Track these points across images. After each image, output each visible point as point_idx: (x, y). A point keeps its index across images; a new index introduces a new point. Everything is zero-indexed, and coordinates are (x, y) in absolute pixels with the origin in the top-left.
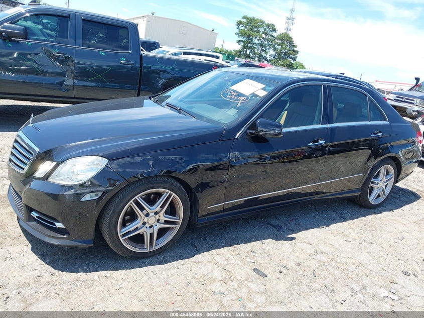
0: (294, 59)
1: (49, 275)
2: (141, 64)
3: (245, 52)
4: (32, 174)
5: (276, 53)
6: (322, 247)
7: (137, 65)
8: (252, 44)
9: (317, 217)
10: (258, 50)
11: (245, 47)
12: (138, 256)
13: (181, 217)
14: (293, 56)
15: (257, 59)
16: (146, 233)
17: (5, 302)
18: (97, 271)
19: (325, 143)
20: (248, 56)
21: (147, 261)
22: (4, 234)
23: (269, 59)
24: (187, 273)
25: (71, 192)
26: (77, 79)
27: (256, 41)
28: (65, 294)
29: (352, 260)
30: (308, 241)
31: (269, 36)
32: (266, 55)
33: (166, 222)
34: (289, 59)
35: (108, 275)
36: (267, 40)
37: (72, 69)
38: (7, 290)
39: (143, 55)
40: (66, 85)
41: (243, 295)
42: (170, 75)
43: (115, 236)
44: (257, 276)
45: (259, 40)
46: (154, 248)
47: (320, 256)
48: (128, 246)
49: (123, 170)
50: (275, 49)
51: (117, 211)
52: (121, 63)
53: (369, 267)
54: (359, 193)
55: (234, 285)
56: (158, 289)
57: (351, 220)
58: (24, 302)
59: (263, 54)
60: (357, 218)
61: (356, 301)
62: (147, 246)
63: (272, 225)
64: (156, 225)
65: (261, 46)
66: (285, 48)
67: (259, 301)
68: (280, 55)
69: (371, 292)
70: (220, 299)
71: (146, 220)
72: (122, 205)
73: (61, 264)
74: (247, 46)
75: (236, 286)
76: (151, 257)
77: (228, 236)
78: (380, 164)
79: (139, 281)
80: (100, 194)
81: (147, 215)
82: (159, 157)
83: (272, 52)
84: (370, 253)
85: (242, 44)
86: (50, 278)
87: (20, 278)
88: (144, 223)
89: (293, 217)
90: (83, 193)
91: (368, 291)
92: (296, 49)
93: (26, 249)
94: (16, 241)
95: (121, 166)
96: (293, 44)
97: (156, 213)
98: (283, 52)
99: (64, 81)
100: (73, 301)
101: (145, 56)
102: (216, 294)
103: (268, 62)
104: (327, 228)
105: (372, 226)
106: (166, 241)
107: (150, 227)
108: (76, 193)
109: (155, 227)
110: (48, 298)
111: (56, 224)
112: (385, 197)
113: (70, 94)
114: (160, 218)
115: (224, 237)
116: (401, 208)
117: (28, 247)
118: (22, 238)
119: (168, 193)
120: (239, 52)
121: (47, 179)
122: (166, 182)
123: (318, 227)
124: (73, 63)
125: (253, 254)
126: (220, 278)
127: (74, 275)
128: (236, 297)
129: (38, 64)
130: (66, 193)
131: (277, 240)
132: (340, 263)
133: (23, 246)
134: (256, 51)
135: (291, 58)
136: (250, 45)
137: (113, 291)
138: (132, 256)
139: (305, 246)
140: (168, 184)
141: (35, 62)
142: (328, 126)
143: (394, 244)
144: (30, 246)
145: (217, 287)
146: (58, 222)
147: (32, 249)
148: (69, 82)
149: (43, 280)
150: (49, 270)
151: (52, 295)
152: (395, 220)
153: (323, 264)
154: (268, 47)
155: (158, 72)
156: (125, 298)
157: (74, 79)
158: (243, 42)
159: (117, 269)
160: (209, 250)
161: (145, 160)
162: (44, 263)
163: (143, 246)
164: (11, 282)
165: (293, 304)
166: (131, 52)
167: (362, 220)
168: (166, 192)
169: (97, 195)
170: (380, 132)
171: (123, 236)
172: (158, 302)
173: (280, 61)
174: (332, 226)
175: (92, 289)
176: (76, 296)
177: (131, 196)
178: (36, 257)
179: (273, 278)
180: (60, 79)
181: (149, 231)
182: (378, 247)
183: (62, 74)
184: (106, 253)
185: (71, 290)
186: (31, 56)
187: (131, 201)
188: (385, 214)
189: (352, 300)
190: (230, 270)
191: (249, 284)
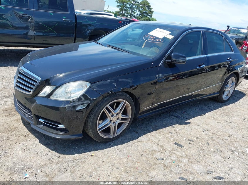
0: (151, 16)
1: (57, 157)
2: (76, 21)
3: (122, 13)
4: (37, 95)
5: (140, 13)
6: (207, 127)
7: (73, 22)
8: (126, 8)
9: (197, 109)
10: (130, 11)
11: (122, 9)
12: (108, 141)
13: (130, 115)
14: (150, 15)
15: (129, 17)
16: (112, 126)
17: (35, 178)
18: (85, 153)
19: (205, 66)
20: (124, 15)
21: (112, 143)
22: (17, 134)
23: (136, 16)
24: (138, 148)
25: (69, 105)
26: (36, 31)
27: (128, 6)
28: (71, 168)
29: (224, 133)
30: (197, 124)
31: (135, 3)
32: (134, 14)
33: (122, 119)
34: (148, 16)
35: (93, 154)
36: (135, 5)
37: (32, 25)
38: (33, 170)
39: (77, 15)
40: (29, 35)
41: (175, 159)
42: (94, 27)
43: (95, 130)
44: (178, 147)
45: (129, 5)
46: (116, 135)
47: (206, 132)
48: (102, 136)
49: (100, 89)
50: (139, 11)
51: (97, 115)
52: (63, 20)
53: (235, 136)
54: (218, 95)
55: (167, 153)
56: (125, 160)
57: (215, 110)
58: (48, 177)
59: (133, 13)
60: (218, 108)
61: (235, 157)
62: (112, 134)
63: (174, 116)
64: (117, 121)
65: (131, 8)
66: (146, 10)
67: (185, 162)
68: (143, 14)
69: (241, 150)
70: (162, 162)
71: (111, 119)
72: (99, 111)
73: (61, 150)
74: (123, 9)
75: (169, 154)
76: (114, 140)
77: (153, 124)
78: (229, 77)
79: (112, 157)
80: (86, 105)
81: (112, 116)
82: (119, 80)
83: (138, 12)
84: (232, 128)
85: (120, 8)
86: (58, 159)
87: (39, 162)
88: (111, 121)
89: (184, 110)
90: (77, 105)
91: (239, 150)
92: (152, 10)
93: (35, 142)
94: (27, 137)
95: (98, 86)
96: (150, 7)
97: (117, 114)
98: (144, 12)
99: (28, 33)
100: (78, 173)
101: (78, 16)
102: (159, 160)
103: (136, 18)
104: (204, 115)
105: (227, 113)
106: (122, 130)
107: (114, 123)
108: (73, 105)
109: (116, 122)
110: (62, 173)
111: (59, 126)
112: (230, 95)
113: (32, 41)
114: (119, 117)
115: (151, 126)
116: (239, 101)
117: (36, 141)
118: (31, 136)
119: (124, 101)
120: (118, 12)
121: (49, 97)
122: (123, 95)
123: (200, 115)
124: (33, 21)
125: (171, 134)
126: (158, 150)
127: (72, 156)
128: (172, 161)
129: (9, 21)
130: (66, 106)
131: (181, 124)
132: (219, 136)
133: (33, 140)
134: (129, 12)
135: (149, 16)
136: (124, 8)
137: (99, 164)
138: (104, 141)
139: (197, 127)
140: (124, 96)
141: (7, 20)
142: (206, 56)
143: (242, 122)
144: (38, 140)
145: (158, 155)
146: (61, 124)
147: (40, 142)
148: (31, 33)
149: (54, 161)
150: (55, 154)
151: (63, 170)
152: (237, 108)
153: (210, 137)
154: (135, 9)
155: (86, 26)
156: (108, 168)
157: (34, 31)
158: (120, 6)
159: (96, 150)
160: (145, 134)
161: (111, 82)
162: (50, 150)
163: (110, 135)
164: (34, 165)
165: (203, 162)
166: (69, 13)
167: (221, 110)
168: (123, 101)
169: (84, 106)
170: (231, 58)
171: (99, 129)
172: (128, 168)
173: (143, 17)
174: (207, 114)
175: (86, 164)
176: (78, 169)
177: (104, 105)
178: (43, 147)
179: (187, 148)
180: (25, 31)
181: (113, 125)
182: (235, 124)
183: (27, 28)
184: (86, 140)
185: (74, 166)
186: (5, 16)
187: (105, 108)
188: (231, 105)
189: (233, 156)
190: (162, 145)
191: (176, 152)
